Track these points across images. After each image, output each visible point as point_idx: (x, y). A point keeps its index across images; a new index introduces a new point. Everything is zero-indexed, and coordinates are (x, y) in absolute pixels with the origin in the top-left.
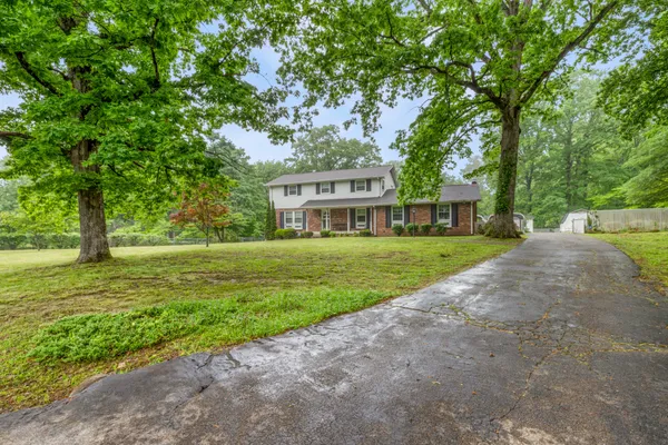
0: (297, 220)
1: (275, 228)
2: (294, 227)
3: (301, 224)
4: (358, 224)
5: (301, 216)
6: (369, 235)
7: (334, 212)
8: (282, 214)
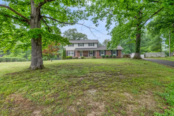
0: (72, 54)
1: (66, 56)
2: (71, 56)
3: (73, 55)
4: (90, 55)
5: (74, 52)
6: (95, 58)
7: (84, 52)
8: (67, 52)
